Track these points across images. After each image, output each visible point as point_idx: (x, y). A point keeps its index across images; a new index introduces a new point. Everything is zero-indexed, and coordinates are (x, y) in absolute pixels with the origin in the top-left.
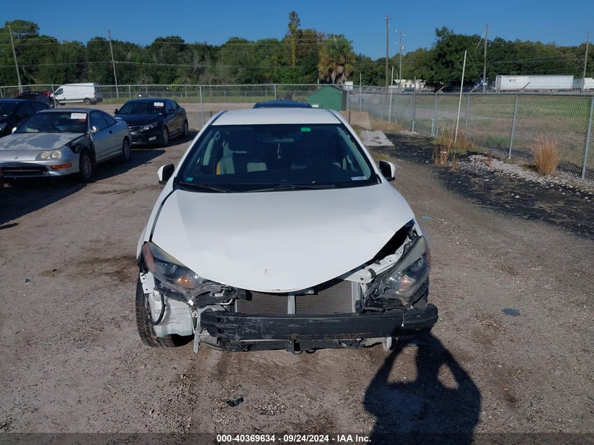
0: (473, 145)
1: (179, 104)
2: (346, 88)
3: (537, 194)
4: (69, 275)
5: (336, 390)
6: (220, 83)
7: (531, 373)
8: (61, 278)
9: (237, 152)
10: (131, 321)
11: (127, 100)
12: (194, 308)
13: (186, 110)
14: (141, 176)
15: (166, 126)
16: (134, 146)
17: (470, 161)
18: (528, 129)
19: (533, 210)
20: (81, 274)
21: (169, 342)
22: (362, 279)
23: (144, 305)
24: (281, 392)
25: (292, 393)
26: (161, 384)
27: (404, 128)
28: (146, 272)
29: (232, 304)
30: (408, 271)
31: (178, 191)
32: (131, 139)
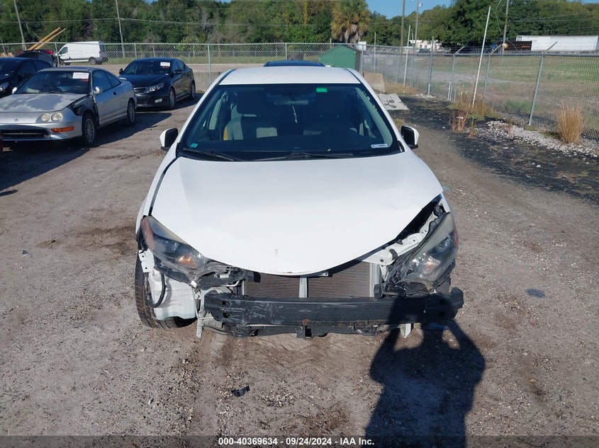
0: (492, 110)
1: (187, 65)
2: (360, 48)
3: (560, 164)
4: (69, 247)
5: (350, 379)
6: (229, 42)
7: (559, 362)
8: (59, 249)
9: (245, 115)
10: (132, 298)
11: (133, 59)
12: (198, 289)
13: (193, 71)
14: (146, 140)
15: (172, 87)
16: (139, 109)
17: (488, 128)
18: (548, 93)
19: (555, 180)
20: (81, 246)
21: (172, 323)
22: (382, 261)
23: (143, 284)
24: (290, 380)
25: (301, 381)
26: (161, 370)
27: (419, 91)
28: (146, 249)
29: (239, 286)
30: (434, 253)
31: (181, 159)
32: (136, 101)
